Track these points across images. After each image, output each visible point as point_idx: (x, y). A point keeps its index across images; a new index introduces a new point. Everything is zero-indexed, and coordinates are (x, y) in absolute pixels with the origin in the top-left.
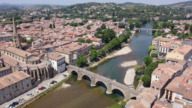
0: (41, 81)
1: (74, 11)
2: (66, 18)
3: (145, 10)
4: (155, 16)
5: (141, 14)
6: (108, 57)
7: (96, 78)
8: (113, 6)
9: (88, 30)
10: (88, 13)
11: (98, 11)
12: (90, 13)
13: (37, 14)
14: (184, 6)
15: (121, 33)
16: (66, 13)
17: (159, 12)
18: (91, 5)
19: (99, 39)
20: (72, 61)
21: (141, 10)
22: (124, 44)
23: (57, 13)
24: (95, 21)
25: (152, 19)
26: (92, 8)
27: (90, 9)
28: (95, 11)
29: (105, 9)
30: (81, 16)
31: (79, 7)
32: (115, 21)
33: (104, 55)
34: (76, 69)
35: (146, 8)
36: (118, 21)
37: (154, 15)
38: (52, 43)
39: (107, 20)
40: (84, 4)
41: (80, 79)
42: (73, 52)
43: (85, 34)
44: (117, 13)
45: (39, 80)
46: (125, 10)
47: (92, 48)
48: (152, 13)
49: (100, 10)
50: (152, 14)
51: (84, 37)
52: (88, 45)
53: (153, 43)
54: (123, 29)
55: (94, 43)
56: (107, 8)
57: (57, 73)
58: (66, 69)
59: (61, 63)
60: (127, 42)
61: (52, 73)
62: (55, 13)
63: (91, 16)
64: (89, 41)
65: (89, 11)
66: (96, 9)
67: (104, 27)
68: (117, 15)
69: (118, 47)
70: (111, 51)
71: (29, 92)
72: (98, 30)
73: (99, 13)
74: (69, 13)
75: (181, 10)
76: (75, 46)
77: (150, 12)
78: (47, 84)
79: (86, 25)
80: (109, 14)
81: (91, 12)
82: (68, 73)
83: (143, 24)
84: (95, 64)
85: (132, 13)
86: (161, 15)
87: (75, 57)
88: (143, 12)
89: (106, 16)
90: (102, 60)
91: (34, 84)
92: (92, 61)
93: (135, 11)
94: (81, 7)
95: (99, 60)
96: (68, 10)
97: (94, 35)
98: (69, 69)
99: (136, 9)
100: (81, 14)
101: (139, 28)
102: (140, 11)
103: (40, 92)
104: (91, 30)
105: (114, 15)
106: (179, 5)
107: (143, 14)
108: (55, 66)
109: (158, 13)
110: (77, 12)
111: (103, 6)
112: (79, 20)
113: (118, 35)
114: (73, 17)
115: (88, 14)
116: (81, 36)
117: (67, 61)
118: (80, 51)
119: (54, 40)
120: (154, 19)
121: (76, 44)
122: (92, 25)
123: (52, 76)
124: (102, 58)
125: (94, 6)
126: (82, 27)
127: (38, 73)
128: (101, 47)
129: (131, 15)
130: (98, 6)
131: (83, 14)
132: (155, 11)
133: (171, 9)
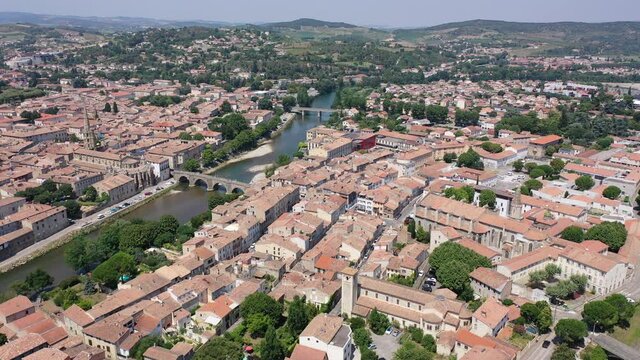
0: (143, 188)
1: (143, 56)
2: (127, 79)
3: (335, 57)
4: (357, 71)
5: (323, 67)
6: (232, 161)
8: (255, 40)
9: (193, 115)
10: (187, 64)
11: (214, 56)
12: (190, 63)
13: (30, 63)
15: (260, 120)
16: (122, 62)
17: (369, 60)
18: (194, 37)
19: (216, 134)
20: (177, 166)
21: (324, 57)
22: (263, 140)
23: (94, 61)
24: (208, 90)
25: (348, 80)
26: (199, 46)
27: (190, 49)
28: (205, 56)
29: (233, 49)
30: (168, 73)
31: (159, 41)
32: (256, 87)
33: (225, 158)
34: (187, 174)
35: (341, 49)
36: (263, 90)
37: (355, 69)
38: (135, 142)
39: (238, 84)
40: (173, 32)
41: (192, 185)
42: (177, 154)
43: (190, 125)
44: (265, 65)
45: (140, 186)
46: (285, 57)
47: (204, 147)
48: (351, 64)
49: (219, 54)
50: (350, 67)
51: (188, 130)
52: (199, 143)
54: (266, 112)
55: (207, 140)
56: (238, 46)
57: (159, 180)
58: (171, 176)
59: (164, 167)
60: (268, 137)
61: (155, 181)
62: (88, 61)
63: (196, 71)
64: (199, 137)
65: (190, 58)
66: (209, 50)
67: (226, 107)
68: (264, 71)
69: (251, 145)
70: (236, 153)
71: (136, 197)
72: (216, 113)
73: (215, 62)
74: (131, 62)
75: (429, 53)
76: (178, 145)
77: (345, 61)
78: (153, 190)
79: (188, 103)
80: (245, 67)
81: (195, 61)
82: (175, 181)
84: (212, 170)
85: (301, 65)
86: (372, 68)
87: (181, 160)
88: (329, 61)
89: (236, 73)
90: (221, 165)
91: (137, 190)
92: (206, 166)
93: (309, 60)
94: (166, 38)
95: (217, 165)
96: (124, 52)
97: (206, 126)
98: (175, 175)
99: (312, 52)
100: (169, 66)
102: (322, 60)
103: (148, 196)
104: (200, 116)
105: (255, 70)
107: (329, 67)
108: (157, 171)
109: (367, 65)
110: (155, 59)
111: (227, 40)
112: (165, 88)
113: (253, 125)
114: (145, 77)
115: (186, 67)
116: (183, 127)
117: (172, 166)
118: (187, 152)
119: (136, 138)
120: (354, 80)
121: (179, 141)
122: (201, 101)
123: (155, 183)
124: (221, 162)
125: (201, 41)
126: (178, 107)
127: (139, 179)
128: (221, 145)
129: (299, 71)
130: (213, 39)
131: (173, 66)
132: (361, 59)
133: (403, 50)
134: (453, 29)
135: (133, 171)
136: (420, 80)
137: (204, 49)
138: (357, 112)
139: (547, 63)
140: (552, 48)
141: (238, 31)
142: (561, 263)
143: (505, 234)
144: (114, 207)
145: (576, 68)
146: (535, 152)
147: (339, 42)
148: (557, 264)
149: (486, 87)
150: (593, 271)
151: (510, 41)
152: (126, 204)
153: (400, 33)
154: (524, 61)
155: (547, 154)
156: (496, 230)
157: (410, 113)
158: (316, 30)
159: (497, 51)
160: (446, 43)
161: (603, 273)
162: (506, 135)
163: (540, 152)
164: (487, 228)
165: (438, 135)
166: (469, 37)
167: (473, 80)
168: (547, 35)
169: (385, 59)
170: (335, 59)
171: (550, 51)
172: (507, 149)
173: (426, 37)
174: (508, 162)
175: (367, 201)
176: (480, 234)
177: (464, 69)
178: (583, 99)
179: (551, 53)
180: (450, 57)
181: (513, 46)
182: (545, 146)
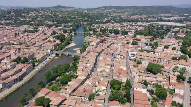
0: (47, 57)
1: (14, 18)
4: (84, 21)
5: (74, 20)
6: (66, 48)
8: (49, 12)
9: (46, 35)
10: (30, 20)
11: (38, 18)
14: (104, 10)
15: (67, 35)
16: (6, 20)
17: (86, 17)
18: (29, 11)
19: (59, 40)
21: (73, 17)
22: (70, 42)
24: (43, 28)
27: (29, 15)
28: (35, 17)
31: (17, 13)
32: (57, 26)
33: (64, 47)
34: (57, 52)
35: (77, 15)
36: (59, 27)
37: (83, 20)
40: (21, 10)
41: (60, 55)
46: (62, 17)
47: (57, 44)
48: (82, 19)
49: (39, 17)
53: (85, 40)
54: (67, 33)
55: (57, 42)
56: (44, 14)
57: (50, 54)
58: (52, 53)
59: (51, 50)
60: (72, 41)
63: (34, 22)
64: (54, 41)
65: (30, 18)
66: (36, 15)
67: (54, 32)
68: (56, 21)
70: (66, 45)
71: (47, 59)
73: (39, 19)
74: (10, 20)
75: (101, 15)
77: (80, 18)
78: (50, 57)
80: (50, 21)
81: (32, 19)
83: (77, 28)
85: (68, 19)
86: (88, 20)
87: (53, 48)
88: (75, 18)
89: (48, 22)
90: (64, 49)
94: (19, 12)
96: (6, 17)
98: (54, 53)
100: (24, 21)
101: (75, 31)
102: (73, 18)
103: (50, 59)
105: (53, 21)
107: (75, 20)
109: (86, 19)
110: (18, 19)
111: (40, 12)
114: (18, 24)
118: (54, 46)
119: (35, 43)
120: (83, 23)
121: (49, 43)
125: (32, 13)
126: (39, 33)
127: (46, 54)
129: (67, 21)
130: (35, 12)
131: (26, 21)
132: (84, 17)
133: (94, 14)
134: (103, 8)
136: (103, 23)
137: (34, 15)
138: (93, 32)
139: (132, 17)
141: (43, 9)
145: (141, 19)
146: (148, 40)
147: (76, 12)
148: (177, 65)
149: (122, 24)
150: (187, 66)
151: (120, 12)
152: (46, 62)
153: (88, 10)
154: (126, 17)
155: (151, 41)
156: (159, 59)
158: (63, 9)
159: (118, 14)
160: (104, 12)
161: (189, 66)
162: (139, 36)
165: (120, 37)
166: (108, 11)
167: (117, 22)
168: (128, 10)
169: (90, 17)
170: (77, 17)
171: (131, 14)
172: (142, 40)
173: (96, 11)
174: (143, 43)
175: (118, 55)
176: (155, 60)
177: (112, 19)
180: (107, 16)
181: (122, 13)
182: (150, 39)
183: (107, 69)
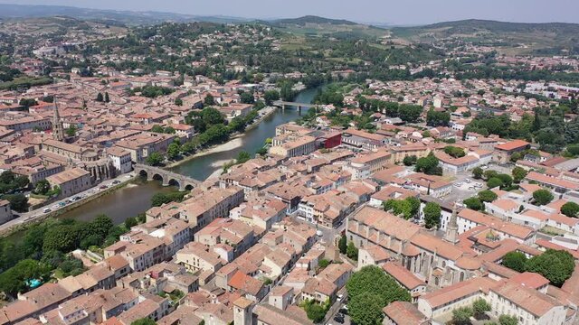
0: (101, 181)
1: (153, 48)
2: (133, 69)
3: (327, 53)
4: (346, 67)
5: (314, 62)
6: (199, 154)
7: (171, 176)
8: (256, 36)
9: (176, 107)
10: (190, 57)
11: (217, 50)
12: (193, 55)
13: (54, 52)
14: (448, 33)
15: (238, 113)
16: (134, 53)
17: (359, 56)
18: (202, 31)
19: (189, 127)
20: (140, 159)
21: (316, 52)
22: (235, 134)
23: (109, 51)
24: (201, 82)
25: (337, 75)
26: (203, 40)
27: (195, 43)
28: (208, 49)
29: (235, 43)
30: (169, 65)
31: (170, 35)
32: (246, 81)
33: (193, 152)
34: (146, 167)
35: (333, 46)
36: (253, 83)
37: (344, 65)
38: (108, 133)
39: (231, 77)
40: (183, 27)
41: (150, 179)
42: (142, 148)
43: (170, 116)
44: (259, 58)
45: (98, 179)
46: (279, 52)
47: (173, 140)
48: (342, 60)
49: (221, 48)
50: (340, 63)
51: (165, 122)
52: (168, 136)
53: (277, 134)
54: (245, 106)
55: (178, 133)
56: (240, 40)
57: (120, 173)
58: (133, 169)
59: (126, 160)
60: (242, 131)
61: (113, 173)
62: (104, 52)
63: (197, 63)
64: (170, 130)
65: (193, 51)
66: (212, 44)
67: (210, 100)
68: (259, 64)
69: (223, 138)
70: (204, 146)
71: (90, 190)
72: (200, 105)
73: (216, 55)
74: (141, 53)
75: (419, 51)
76: (147, 138)
77: (336, 57)
78: (109, 184)
79: (174, 95)
80: (241, 61)
81: (198, 54)
82: (134, 174)
84: (176, 163)
85: (294, 60)
86: (361, 63)
87: (145, 153)
88: (320, 56)
89: (233, 66)
90: (186, 159)
91: (93, 183)
92: (171, 159)
93: (301, 56)
94: (176, 32)
95: (182, 158)
96: (137, 45)
97: (183, 118)
98: (136, 169)
99: (305, 48)
100: (173, 58)
102: (314, 56)
103: (102, 190)
104: (182, 108)
105: (251, 64)
106: (439, 29)
107: (320, 62)
108: (117, 164)
109: (357, 61)
110: (163, 51)
111: (231, 35)
112: (163, 78)
113: (229, 118)
114: (150, 67)
115: (189, 59)
116: (160, 120)
117: (134, 158)
118: (152, 146)
119: (111, 128)
120: (342, 75)
121: (149, 134)
122: (190, 93)
123: (114, 176)
124: (187, 155)
125: (207, 36)
126: (166, 98)
127: (97, 170)
128: (191, 138)
129: (290, 65)
130: (218, 34)
131: (177, 58)
132: (351, 55)
133: (393, 48)
134: (447, 28)
135: (91, 164)
136: (406, 76)
137: (208, 43)
138: (333, 108)
139: (534, 62)
140: (542, 48)
141: (242, 27)
142: (491, 299)
143: (436, 259)
144: (63, 201)
145: (562, 68)
146: (500, 158)
147: (333, 39)
148: (488, 299)
150: (525, 313)
151: (500, 40)
152: (78, 198)
154: (512, 60)
155: (512, 160)
156: (428, 253)
157: (384, 111)
158: (319, 27)
159: (487, 50)
160: (439, 42)
161: (536, 317)
162: (474, 138)
163: (505, 158)
164: (419, 251)
165: (405, 134)
166: (462, 36)
167: (458, 78)
168: (538, 35)
169: (375, 56)
170: (326, 55)
171: (539, 51)
172: (470, 154)
173: (420, 35)
174: (469, 167)
175: (308, 208)
176: (410, 257)
177: (451, 67)
178: (562, 102)
179: (539, 53)
180: (440, 54)
181: (504, 45)
182: (510, 152)
183: (205, 263)
